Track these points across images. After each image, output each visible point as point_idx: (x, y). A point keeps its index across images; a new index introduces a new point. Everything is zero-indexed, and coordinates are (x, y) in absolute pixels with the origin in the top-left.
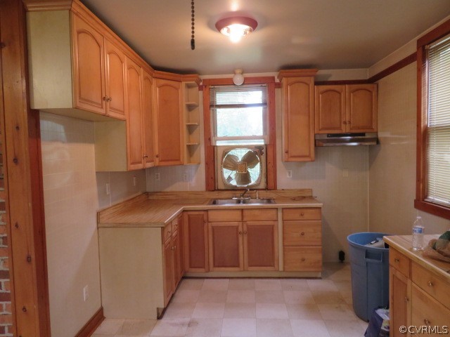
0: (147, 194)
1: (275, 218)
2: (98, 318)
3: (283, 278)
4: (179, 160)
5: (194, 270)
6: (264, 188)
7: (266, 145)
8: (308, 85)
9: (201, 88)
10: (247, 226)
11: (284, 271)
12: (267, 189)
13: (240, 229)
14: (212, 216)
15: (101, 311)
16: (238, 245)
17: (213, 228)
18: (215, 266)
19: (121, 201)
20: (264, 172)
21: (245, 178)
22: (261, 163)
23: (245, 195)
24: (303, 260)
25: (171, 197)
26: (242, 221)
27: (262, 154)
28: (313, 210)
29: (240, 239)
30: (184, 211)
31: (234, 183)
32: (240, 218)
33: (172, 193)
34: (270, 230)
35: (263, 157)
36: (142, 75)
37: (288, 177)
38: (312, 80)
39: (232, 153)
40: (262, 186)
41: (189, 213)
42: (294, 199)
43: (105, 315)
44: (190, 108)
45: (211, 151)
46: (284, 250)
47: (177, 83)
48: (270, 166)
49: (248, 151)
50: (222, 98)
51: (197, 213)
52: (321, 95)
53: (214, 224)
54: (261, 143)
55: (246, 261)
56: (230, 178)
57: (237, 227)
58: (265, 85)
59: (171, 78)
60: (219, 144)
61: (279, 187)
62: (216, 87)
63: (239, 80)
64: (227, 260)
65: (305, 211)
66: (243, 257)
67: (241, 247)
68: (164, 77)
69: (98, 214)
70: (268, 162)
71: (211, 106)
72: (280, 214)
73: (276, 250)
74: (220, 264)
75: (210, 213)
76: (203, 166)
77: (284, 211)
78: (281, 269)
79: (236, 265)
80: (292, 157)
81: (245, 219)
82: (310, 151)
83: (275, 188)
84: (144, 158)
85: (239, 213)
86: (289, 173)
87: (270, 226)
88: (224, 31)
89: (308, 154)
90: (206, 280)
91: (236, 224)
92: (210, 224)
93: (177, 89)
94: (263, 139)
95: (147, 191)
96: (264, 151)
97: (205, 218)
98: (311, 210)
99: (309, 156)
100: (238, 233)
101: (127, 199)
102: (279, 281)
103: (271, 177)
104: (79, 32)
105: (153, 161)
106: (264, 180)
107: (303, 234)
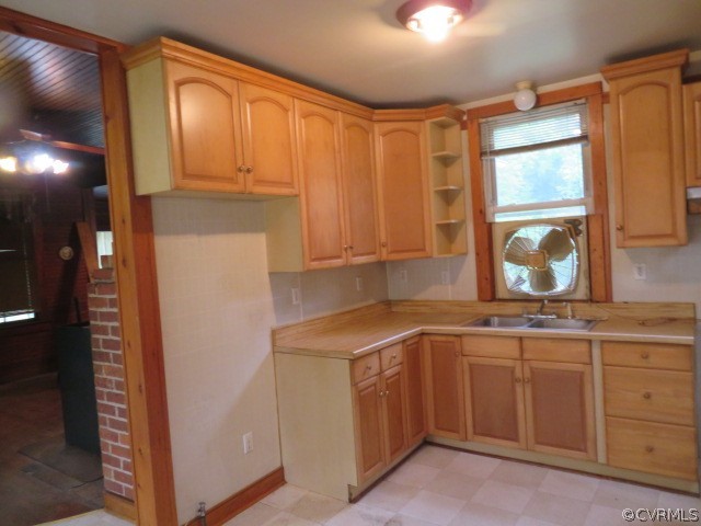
0: (388, 303)
1: (587, 360)
2: (275, 480)
3: (607, 478)
4: (423, 250)
5: (442, 433)
6: (585, 298)
7: (587, 217)
8: (666, 86)
9: (464, 126)
10: (531, 368)
11: (608, 465)
12: (591, 300)
13: (518, 374)
14: (470, 345)
15: (281, 471)
16: (514, 402)
17: (470, 365)
18: (475, 433)
19: (328, 313)
20: (584, 267)
21: (545, 279)
22: (578, 251)
23: (545, 310)
24: (650, 450)
25: (423, 309)
26: (522, 359)
27: (578, 233)
28: (672, 350)
29: (519, 389)
30: (422, 334)
31: (526, 288)
32: (516, 354)
33: (426, 303)
34: (578, 382)
35: (582, 239)
36: (341, 122)
37: (637, 276)
38: (676, 73)
39: (522, 233)
40: (582, 293)
41: (432, 338)
42: (643, 324)
43: (287, 478)
44: (446, 161)
45: (486, 231)
46: (607, 424)
47: (416, 124)
48: (596, 256)
49: (548, 229)
50: (503, 137)
51: (443, 338)
52: (697, 103)
53: (474, 360)
54: (578, 212)
55: (531, 433)
56: (520, 280)
57: (512, 370)
58: (583, 101)
59: (401, 117)
60: (500, 219)
61: (617, 297)
62: (490, 119)
63: (524, 100)
64: (498, 426)
65: (651, 349)
66: (525, 425)
67: (520, 407)
68: (391, 117)
69: (274, 333)
70: (592, 248)
71: (483, 153)
72: (596, 352)
73: (590, 421)
74: (484, 430)
75: (465, 339)
76: (471, 259)
77: (605, 345)
78: (602, 458)
79: (512, 436)
80: (633, 237)
81: (526, 356)
82: (674, 224)
83: (608, 298)
84: (346, 249)
85: (515, 343)
86: (640, 268)
87: (576, 372)
88: (412, 25)
89: (668, 231)
90: (462, 453)
91: (509, 363)
92: (465, 360)
93: (416, 134)
94: (585, 204)
95: (390, 298)
96: (582, 227)
97: (458, 348)
98: (666, 349)
99: (673, 235)
100: (515, 380)
101: (338, 311)
102: (595, 482)
103: (599, 276)
104: (179, 84)
105: (374, 253)
106: (584, 283)
107: (648, 396)
